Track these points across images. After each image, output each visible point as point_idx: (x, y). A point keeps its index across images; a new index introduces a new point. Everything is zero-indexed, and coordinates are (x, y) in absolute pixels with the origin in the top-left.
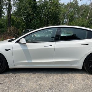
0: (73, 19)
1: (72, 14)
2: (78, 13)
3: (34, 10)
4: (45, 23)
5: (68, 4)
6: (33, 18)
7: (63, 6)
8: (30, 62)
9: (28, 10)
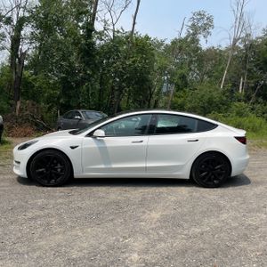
0: (186, 83)
1: (183, 71)
2: (200, 67)
3: (86, 58)
4: (113, 94)
5: (174, 43)
6: (83, 80)
7: (159, 48)
8: (109, 166)
9: (73, 59)
